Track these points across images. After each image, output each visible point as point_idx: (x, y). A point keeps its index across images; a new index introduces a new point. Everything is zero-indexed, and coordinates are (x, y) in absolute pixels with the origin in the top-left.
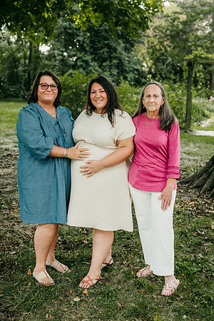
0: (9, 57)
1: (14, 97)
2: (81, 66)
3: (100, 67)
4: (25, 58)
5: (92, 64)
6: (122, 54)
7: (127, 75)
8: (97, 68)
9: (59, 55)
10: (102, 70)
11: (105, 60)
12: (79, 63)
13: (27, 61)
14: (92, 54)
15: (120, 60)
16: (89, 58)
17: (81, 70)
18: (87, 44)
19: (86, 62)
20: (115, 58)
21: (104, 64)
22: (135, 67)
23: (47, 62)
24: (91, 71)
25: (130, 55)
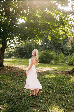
0: (29, 46)
1: (30, 57)
3: (56, 49)
4: (34, 46)
5: (53, 48)
6: (62, 45)
7: (64, 52)
8: (55, 49)
9: (44, 45)
11: (57, 47)
12: (50, 48)
13: (34, 47)
15: (62, 47)
16: (53, 46)
17: (50, 50)
18: (52, 42)
19: (52, 47)
21: (57, 48)
22: (67, 49)
23: (40, 47)
24: (53, 50)
25: (65, 46)
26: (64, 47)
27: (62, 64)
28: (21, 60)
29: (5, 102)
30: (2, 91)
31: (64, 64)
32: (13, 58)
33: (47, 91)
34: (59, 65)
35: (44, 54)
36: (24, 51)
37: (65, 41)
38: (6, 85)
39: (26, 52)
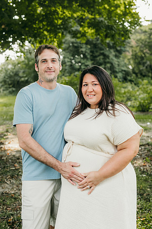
6: (113, 60)
7: (117, 75)
9: (68, 62)
12: (83, 67)
14: (92, 60)
15: (112, 64)
16: (89, 63)
20: (108, 62)
22: (123, 69)
25: (119, 60)
36: (23, 77)
37: (119, 48)
39: (27, 80)
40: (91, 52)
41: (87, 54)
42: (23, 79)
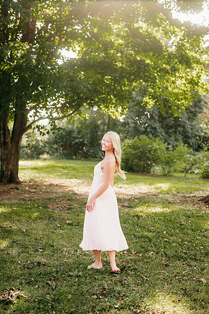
0: (91, 123)
1: (93, 157)
2: (151, 132)
3: (167, 133)
4: (104, 125)
5: (159, 130)
6: (185, 123)
7: (190, 140)
8: (164, 134)
9: (132, 123)
10: (169, 135)
11: (171, 127)
12: (149, 130)
13: (106, 127)
14: (160, 122)
15: (184, 128)
16: (157, 125)
17: (150, 135)
18: (156, 115)
19: (155, 129)
20: (180, 126)
21: (170, 131)
22: (197, 134)
23: (122, 128)
24: (159, 136)
25: (193, 124)
26: (188, 127)
27: (183, 175)
28: (68, 165)
29: (24, 281)
30: (14, 252)
31: (189, 176)
32: (45, 159)
33: (140, 252)
34: (175, 177)
35: (134, 147)
36: (78, 138)
37: (193, 110)
38: (26, 234)
39: (83, 141)
40: (159, 112)
41: (154, 115)
42: (77, 140)
